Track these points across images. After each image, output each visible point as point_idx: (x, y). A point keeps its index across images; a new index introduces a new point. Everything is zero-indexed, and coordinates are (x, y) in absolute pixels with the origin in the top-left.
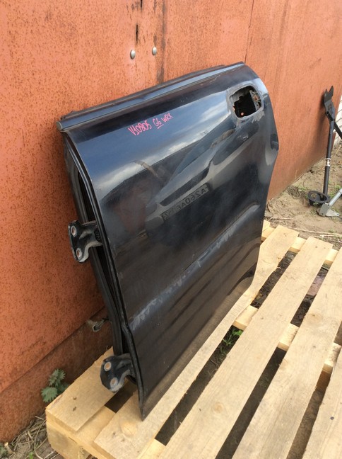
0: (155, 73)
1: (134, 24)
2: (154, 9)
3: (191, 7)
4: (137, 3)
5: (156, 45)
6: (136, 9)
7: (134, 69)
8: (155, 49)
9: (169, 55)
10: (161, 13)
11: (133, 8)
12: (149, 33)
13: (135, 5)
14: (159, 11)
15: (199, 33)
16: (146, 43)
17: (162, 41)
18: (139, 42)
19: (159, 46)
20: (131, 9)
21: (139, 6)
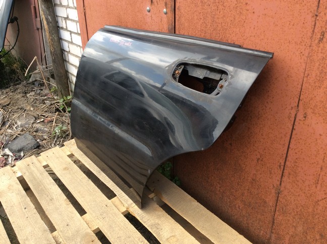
0: (167, 26)
7: (150, 18)
8: (165, 10)
9: (180, 18)
15: (213, 8)
16: (159, 5)
17: (171, 7)
18: (153, 3)
19: (169, 10)
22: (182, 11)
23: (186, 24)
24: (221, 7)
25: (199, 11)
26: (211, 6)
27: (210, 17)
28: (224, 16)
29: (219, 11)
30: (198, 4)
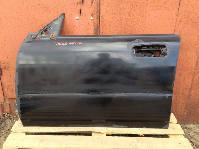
0: (93, 27)
1: (78, 9)
2: (92, 4)
3: (119, 4)
4: (80, 3)
5: (93, 17)
6: (80, 4)
7: (79, 23)
9: (103, 21)
10: (96, 6)
11: (78, 4)
12: (88, 13)
13: (79, 3)
14: (94, 5)
16: (86, 16)
17: (97, 16)
18: (81, 15)
19: (95, 18)
20: (77, 4)
21: (82, 3)
22: (105, 18)
24: (131, 14)
25: (117, 17)
26: (125, 14)
28: (133, 18)
29: (130, 16)
30: (117, 13)
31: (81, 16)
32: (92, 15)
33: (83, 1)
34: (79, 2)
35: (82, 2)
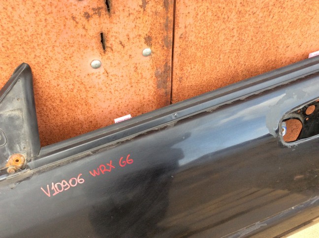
4: (97, 11)
5: (150, 45)
7: (103, 77)
8: (147, 50)
10: (160, 8)
11: (87, 16)
12: (131, 36)
13: (91, 12)
15: (261, 15)
16: (126, 48)
17: (165, 39)
18: (108, 49)
19: (158, 46)
20: (84, 19)
21: (103, 12)
22: (192, 38)
23: (199, 54)
24: (276, 10)
25: (232, 27)
26: (258, 13)
27: (252, 29)
28: (280, 20)
29: (271, 16)
30: (232, 17)
31: (109, 54)
32: (148, 40)
33: (107, 3)
34: (93, 9)
35: (103, 5)
